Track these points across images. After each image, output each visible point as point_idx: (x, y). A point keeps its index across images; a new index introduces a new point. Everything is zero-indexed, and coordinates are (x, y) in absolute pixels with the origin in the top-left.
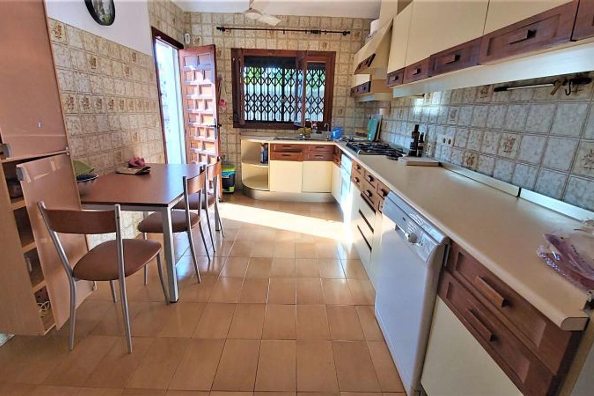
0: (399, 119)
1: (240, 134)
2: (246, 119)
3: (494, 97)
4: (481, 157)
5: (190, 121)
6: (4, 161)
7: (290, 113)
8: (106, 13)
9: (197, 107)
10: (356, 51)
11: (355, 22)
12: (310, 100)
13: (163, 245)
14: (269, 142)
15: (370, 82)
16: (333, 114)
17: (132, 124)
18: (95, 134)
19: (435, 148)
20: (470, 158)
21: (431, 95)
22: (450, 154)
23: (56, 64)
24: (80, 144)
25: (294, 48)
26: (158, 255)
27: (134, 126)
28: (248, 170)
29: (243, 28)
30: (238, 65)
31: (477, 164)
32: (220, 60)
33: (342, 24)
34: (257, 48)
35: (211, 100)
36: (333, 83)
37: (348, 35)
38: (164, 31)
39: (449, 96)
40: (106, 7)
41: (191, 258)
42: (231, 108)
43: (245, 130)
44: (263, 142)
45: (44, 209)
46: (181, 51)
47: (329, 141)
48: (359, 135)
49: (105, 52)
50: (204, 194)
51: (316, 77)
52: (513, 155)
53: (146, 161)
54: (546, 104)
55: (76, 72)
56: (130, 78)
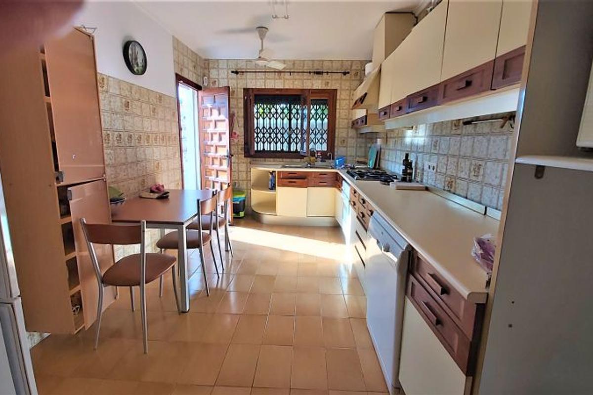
0: (394, 148)
1: (250, 163)
2: (256, 149)
3: (464, 130)
4: (458, 181)
5: (205, 152)
6: (60, 185)
7: (297, 144)
8: (140, 65)
9: (212, 139)
10: (355, 88)
11: (354, 64)
12: (314, 132)
13: (177, 259)
14: (276, 170)
15: (366, 116)
16: (336, 144)
17: (155, 155)
18: (124, 164)
19: (423, 174)
20: (449, 182)
21: (418, 127)
22: (434, 180)
23: (102, 108)
24: (112, 173)
25: (299, 87)
26: (173, 267)
27: (157, 157)
28: (257, 196)
29: (254, 71)
30: (249, 103)
31: (455, 188)
32: (232, 98)
33: (342, 66)
34: (267, 87)
35: (225, 133)
36: (335, 117)
37: (347, 75)
38: (186, 76)
39: (431, 128)
40: (140, 60)
41: (202, 275)
42: (243, 140)
43: (254, 159)
44: (271, 170)
45: (84, 224)
46: (199, 92)
47: (332, 168)
48: (359, 163)
49: (137, 96)
50: (215, 217)
51: (319, 112)
52: (480, 178)
53: (165, 187)
54: (500, 135)
55: (113, 113)
56: (156, 117)
